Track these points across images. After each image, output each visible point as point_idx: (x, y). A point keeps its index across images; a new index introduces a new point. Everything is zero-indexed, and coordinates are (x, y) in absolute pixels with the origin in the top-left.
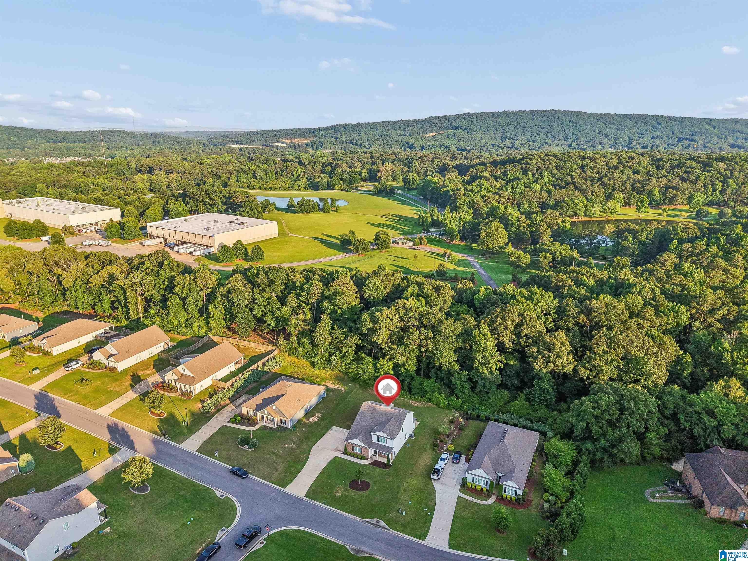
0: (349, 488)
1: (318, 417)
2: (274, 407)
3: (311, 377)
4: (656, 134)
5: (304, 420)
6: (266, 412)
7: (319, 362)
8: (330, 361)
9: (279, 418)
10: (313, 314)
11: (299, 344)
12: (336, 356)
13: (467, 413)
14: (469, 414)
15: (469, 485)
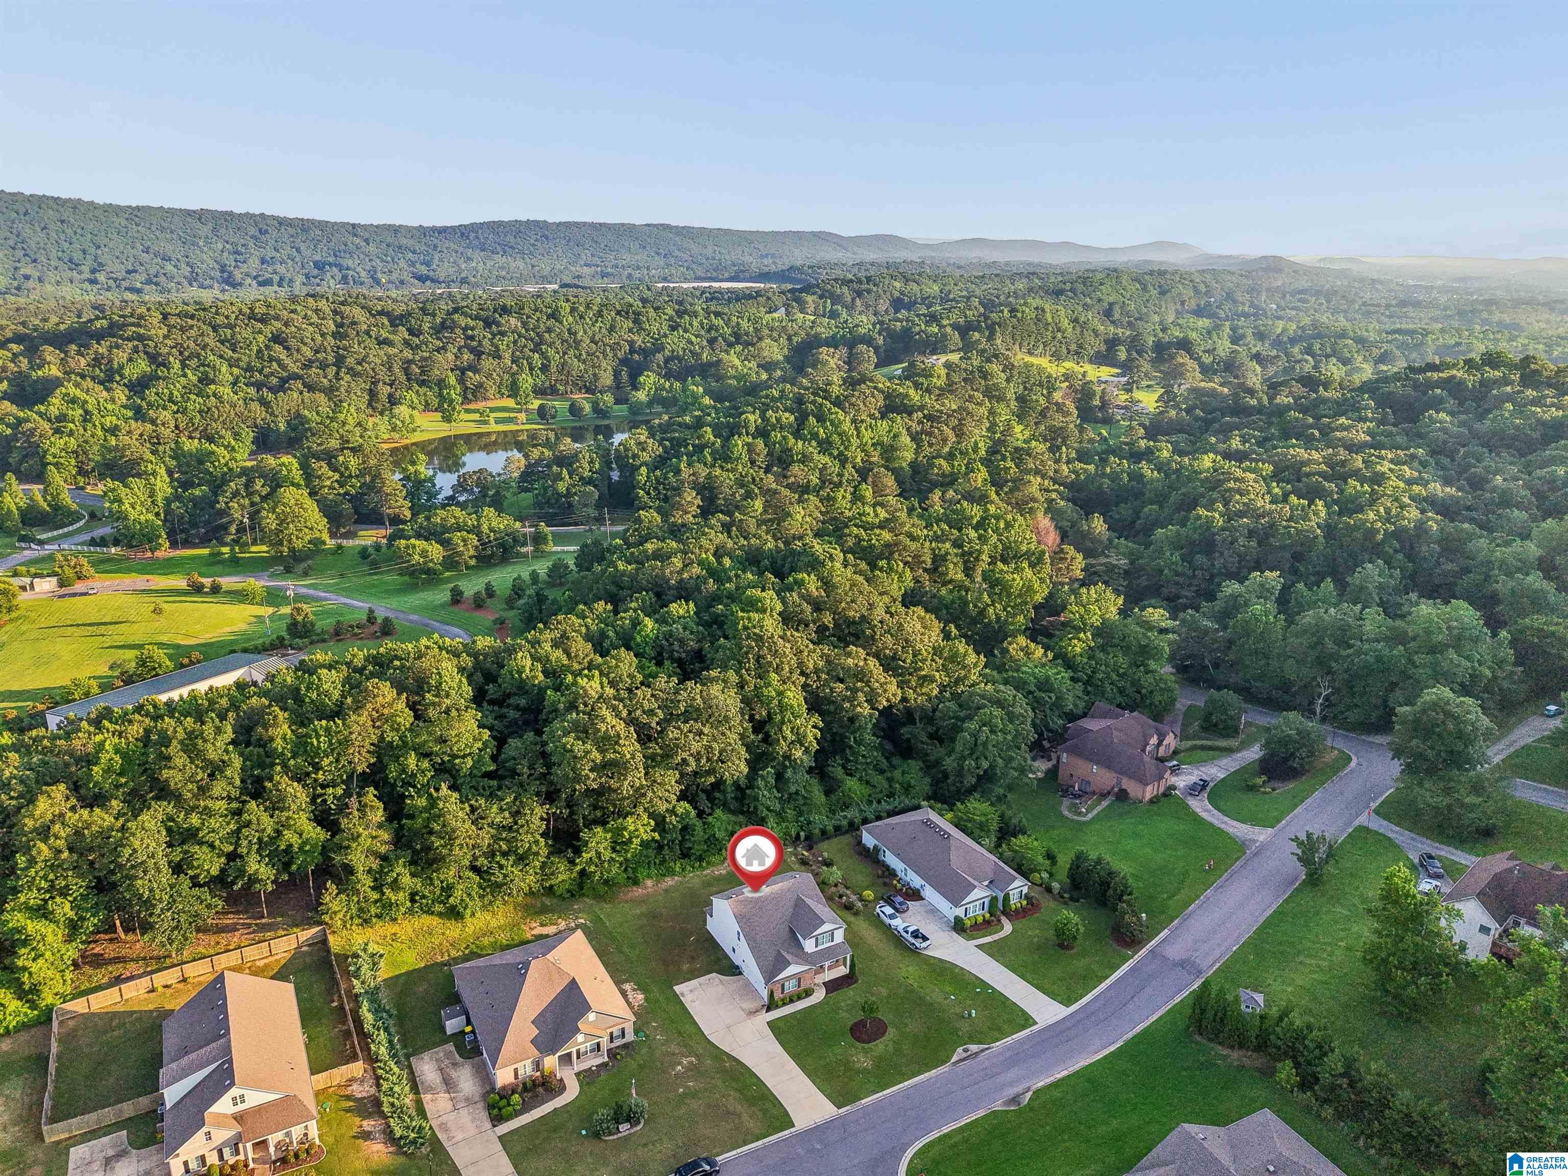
0: (866, 1046)
1: (634, 990)
2: (592, 1017)
4: (269, 253)
6: (580, 1038)
9: (608, 1033)
13: (798, 837)
14: (802, 838)
15: (968, 923)
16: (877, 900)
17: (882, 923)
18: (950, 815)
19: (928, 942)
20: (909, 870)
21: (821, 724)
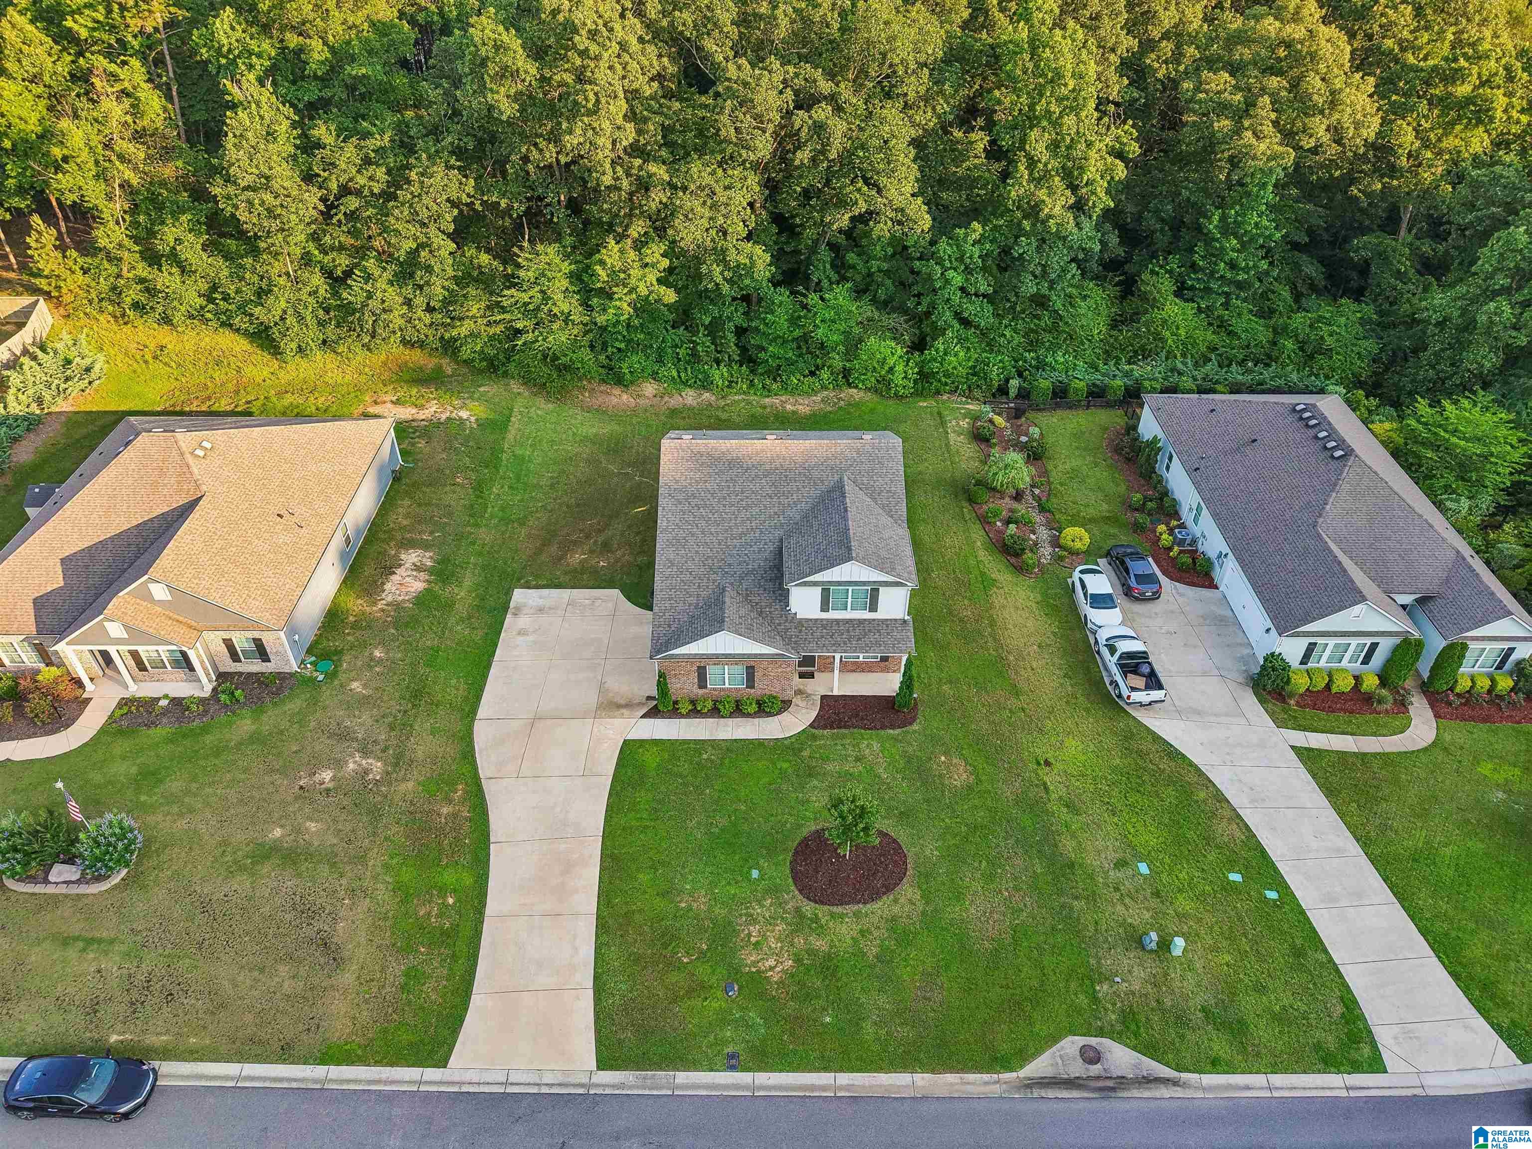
1: (418, 568)
2: (159, 592)
3: (280, 394)
5: (355, 605)
6: (115, 630)
7: (290, 320)
8: (347, 309)
9: (215, 640)
10: (169, 98)
11: (153, 258)
12: (368, 277)
13: (1003, 390)
14: (1013, 392)
15: (1300, 683)
16: (1089, 555)
17: (1074, 608)
18: (1384, 427)
19: (1156, 695)
20: (1205, 512)
21: (1134, 149)
